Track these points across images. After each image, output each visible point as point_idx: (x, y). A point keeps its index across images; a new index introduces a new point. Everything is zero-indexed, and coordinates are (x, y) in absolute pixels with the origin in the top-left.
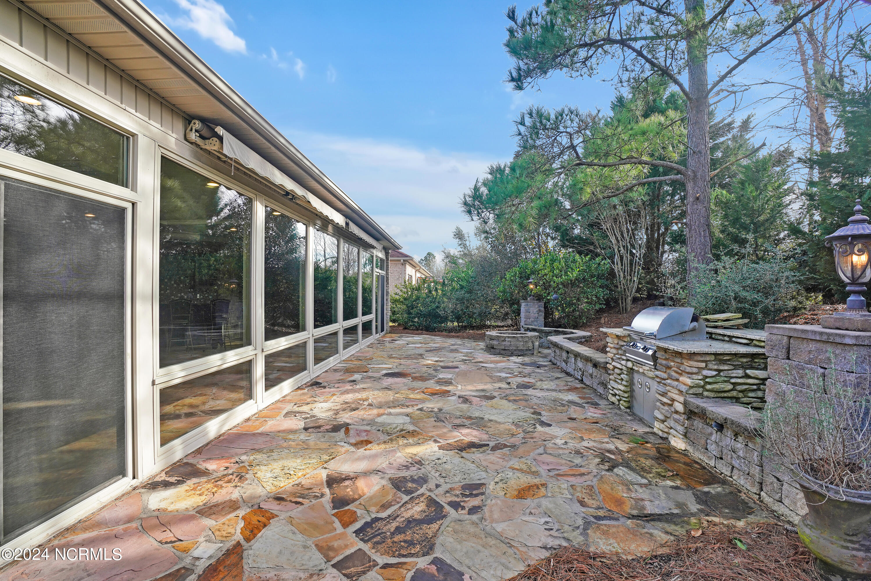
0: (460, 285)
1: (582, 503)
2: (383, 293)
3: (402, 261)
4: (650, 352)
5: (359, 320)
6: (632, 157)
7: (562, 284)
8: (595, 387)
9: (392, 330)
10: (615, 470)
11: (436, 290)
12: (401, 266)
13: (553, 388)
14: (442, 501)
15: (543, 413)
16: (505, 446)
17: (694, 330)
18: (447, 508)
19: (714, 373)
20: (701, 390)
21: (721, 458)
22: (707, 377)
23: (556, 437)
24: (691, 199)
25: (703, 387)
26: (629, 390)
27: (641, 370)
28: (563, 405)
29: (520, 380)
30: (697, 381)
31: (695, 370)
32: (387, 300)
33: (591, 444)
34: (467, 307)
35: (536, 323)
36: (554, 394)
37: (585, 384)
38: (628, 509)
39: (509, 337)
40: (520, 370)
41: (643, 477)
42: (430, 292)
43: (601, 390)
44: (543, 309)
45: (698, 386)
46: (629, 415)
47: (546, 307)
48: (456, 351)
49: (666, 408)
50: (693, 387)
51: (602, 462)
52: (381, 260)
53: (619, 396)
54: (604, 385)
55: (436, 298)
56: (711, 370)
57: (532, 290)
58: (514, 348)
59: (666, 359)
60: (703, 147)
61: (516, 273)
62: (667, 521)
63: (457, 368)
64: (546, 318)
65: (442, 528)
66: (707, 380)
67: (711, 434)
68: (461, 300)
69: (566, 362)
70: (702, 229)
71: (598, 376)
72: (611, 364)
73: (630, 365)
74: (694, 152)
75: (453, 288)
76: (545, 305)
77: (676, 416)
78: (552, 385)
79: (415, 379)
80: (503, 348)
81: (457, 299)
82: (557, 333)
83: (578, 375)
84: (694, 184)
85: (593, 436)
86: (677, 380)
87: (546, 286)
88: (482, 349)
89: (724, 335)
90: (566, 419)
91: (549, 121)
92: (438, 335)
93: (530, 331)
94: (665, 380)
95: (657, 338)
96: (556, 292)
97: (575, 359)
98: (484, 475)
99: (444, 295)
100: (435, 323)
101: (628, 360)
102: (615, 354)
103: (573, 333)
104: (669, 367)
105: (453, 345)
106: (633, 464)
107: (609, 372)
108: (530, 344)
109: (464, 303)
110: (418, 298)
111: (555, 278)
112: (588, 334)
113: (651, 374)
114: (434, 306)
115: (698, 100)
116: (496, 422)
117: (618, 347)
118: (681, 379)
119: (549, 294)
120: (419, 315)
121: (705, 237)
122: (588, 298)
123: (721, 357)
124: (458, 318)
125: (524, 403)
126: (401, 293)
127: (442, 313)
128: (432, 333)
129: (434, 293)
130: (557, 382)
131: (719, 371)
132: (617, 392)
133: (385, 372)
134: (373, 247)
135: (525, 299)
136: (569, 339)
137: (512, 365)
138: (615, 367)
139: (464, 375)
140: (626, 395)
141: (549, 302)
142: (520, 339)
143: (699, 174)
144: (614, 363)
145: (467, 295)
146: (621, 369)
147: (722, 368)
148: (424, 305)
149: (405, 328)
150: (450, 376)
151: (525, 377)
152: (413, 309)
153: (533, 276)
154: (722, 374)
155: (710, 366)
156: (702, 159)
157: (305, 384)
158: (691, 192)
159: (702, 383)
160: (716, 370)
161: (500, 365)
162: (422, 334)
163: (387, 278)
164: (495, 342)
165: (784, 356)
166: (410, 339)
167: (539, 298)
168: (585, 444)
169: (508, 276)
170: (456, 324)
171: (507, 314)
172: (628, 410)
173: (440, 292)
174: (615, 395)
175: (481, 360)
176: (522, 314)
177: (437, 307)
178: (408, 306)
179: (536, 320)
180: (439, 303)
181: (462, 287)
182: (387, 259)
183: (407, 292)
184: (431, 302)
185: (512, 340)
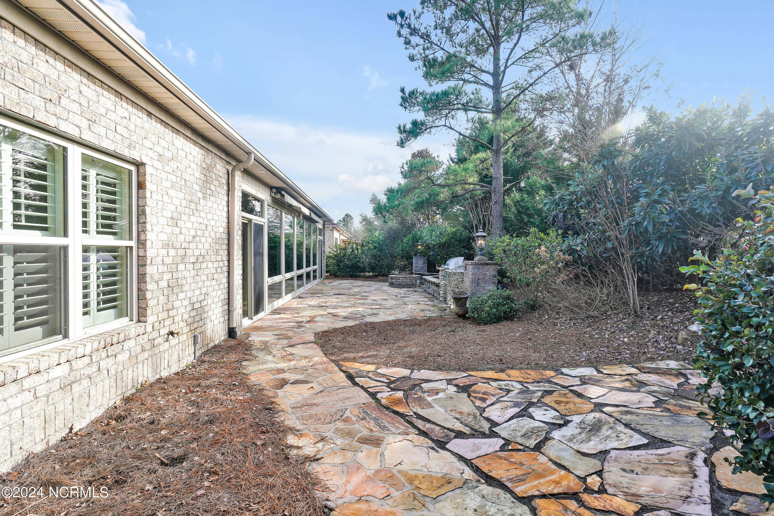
2: (322, 252)
3: (331, 227)
5: (304, 271)
7: (437, 245)
8: (437, 296)
9: (327, 278)
10: (424, 311)
11: (357, 249)
12: (330, 232)
15: (407, 303)
23: (409, 307)
24: (493, 202)
26: (445, 293)
29: (403, 295)
32: (324, 256)
33: (420, 308)
34: (379, 261)
35: (422, 271)
37: (434, 296)
39: (402, 277)
40: (405, 293)
41: (432, 312)
42: (353, 251)
46: (444, 303)
47: (428, 260)
48: (371, 286)
52: (320, 229)
54: (439, 294)
55: (357, 255)
57: (419, 249)
58: (405, 284)
60: (499, 175)
61: (410, 238)
63: (372, 292)
64: (428, 267)
68: (374, 256)
69: (429, 288)
70: (498, 218)
72: (440, 283)
73: (445, 282)
74: (495, 178)
75: (369, 248)
80: (398, 283)
81: (372, 256)
83: (433, 293)
84: (495, 194)
85: (423, 307)
87: (428, 247)
88: (387, 285)
90: (416, 304)
92: (360, 280)
95: (449, 269)
96: (434, 251)
99: (363, 253)
100: (357, 272)
101: (444, 280)
102: (441, 279)
107: (440, 287)
108: (414, 281)
109: (376, 258)
110: (345, 255)
111: (433, 242)
114: (356, 260)
115: (497, 150)
117: (442, 275)
119: (429, 252)
120: (346, 266)
124: (373, 269)
126: (332, 252)
127: (361, 265)
129: (356, 252)
133: (333, 293)
134: (317, 222)
135: (416, 255)
139: (376, 293)
140: (444, 295)
141: (429, 257)
143: (497, 190)
145: (379, 253)
146: (443, 285)
148: (349, 260)
149: (336, 276)
150: (368, 294)
152: (341, 262)
153: (420, 241)
156: (498, 181)
158: (493, 198)
163: (324, 241)
164: (394, 281)
165: (465, 270)
167: (424, 254)
169: (405, 240)
170: (371, 273)
171: (405, 265)
173: (360, 251)
174: (441, 297)
176: (414, 265)
177: (358, 261)
178: (337, 261)
179: (422, 268)
180: (359, 258)
181: (375, 247)
182: (324, 228)
183: (337, 251)
184: (354, 258)
185: (404, 279)
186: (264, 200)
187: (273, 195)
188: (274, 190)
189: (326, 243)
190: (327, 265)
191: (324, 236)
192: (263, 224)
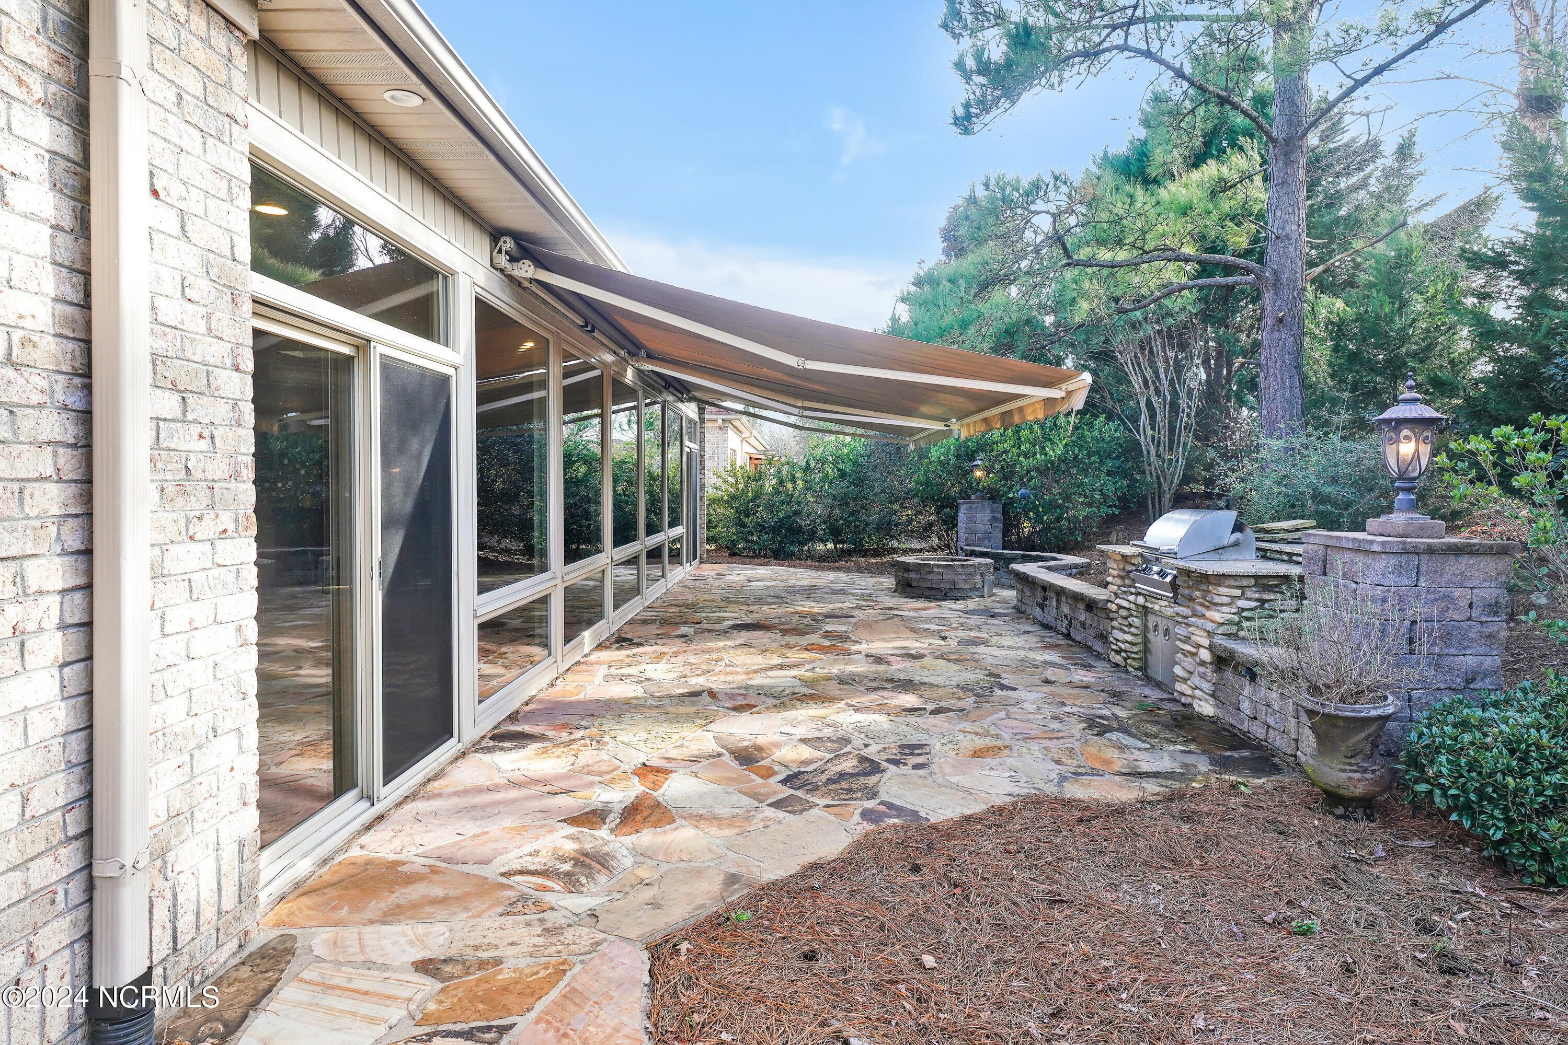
0: (839, 469)
1: (1058, 762)
2: (697, 487)
3: (720, 421)
4: (1168, 579)
5: (665, 536)
6: (1166, 249)
7: (1036, 469)
8: (1090, 644)
9: (710, 558)
10: (1107, 735)
11: (793, 480)
12: (716, 432)
13: (1020, 645)
14: (876, 758)
15: (1003, 675)
16: (950, 710)
17: (1236, 544)
18: (886, 765)
19: (1255, 604)
20: (1234, 629)
21: (1255, 718)
22: (1243, 610)
23: (1024, 702)
24: (1269, 321)
25: (1238, 624)
26: (1140, 640)
27: (1157, 607)
28: (1036, 667)
29: (962, 634)
30: (1230, 616)
31: (1226, 600)
32: (701, 499)
33: (1075, 709)
34: (854, 514)
35: (987, 543)
36: (1021, 653)
37: (1073, 640)
38: (1117, 767)
39: (938, 566)
40: (962, 620)
41: (1143, 741)
42: (781, 482)
43: (1098, 647)
44: (1000, 516)
45: (1230, 623)
46: (1141, 680)
47: (1005, 513)
49: (1189, 659)
50: (1223, 624)
51: (1090, 727)
52: (690, 421)
53: (1126, 652)
54: (1103, 637)
55: (792, 495)
56: (1250, 599)
57: (979, 481)
58: (948, 586)
59: (1189, 587)
60: (1294, 227)
61: (949, 449)
62: (1166, 778)
63: (852, 617)
64: (1006, 532)
65: (883, 780)
66: (1244, 614)
67: (1242, 687)
68: (843, 501)
69: (1042, 607)
70: (1286, 375)
71: (1095, 624)
72: (1112, 602)
73: (1141, 600)
74: (1278, 238)
75: (826, 476)
76: (1004, 508)
77: (1202, 669)
78: (1019, 641)
79: (784, 632)
80: (929, 585)
81: (835, 498)
82: (1026, 559)
83: (1063, 626)
84: (1276, 294)
85: (1078, 702)
86: (1203, 616)
87: (1007, 474)
88: (888, 589)
89: (1281, 552)
90: (1039, 682)
91: (1018, 191)
92: (801, 566)
93: (976, 556)
94: (1186, 618)
95: (1178, 556)
96: (1024, 485)
97: (1058, 602)
98: (926, 736)
99: (809, 489)
100: (793, 544)
101: (1138, 594)
102: (1119, 586)
103: (1056, 559)
104: (1191, 599)
105: (832, 582)
106: (1133, 730)
107: (1111, 615)
108: (977, 580)
109: (848, 504)
110: (757, 496)
111: (1022, 459)
112: (1085, 560)
113: (1169, 612)
114: (785, 510)
115: (1288, 141)
116: (932, 685)
117: (1122, 574)
118: (1208, 614)
119: (1011, 488)
120: (761, 528)
121: (1291, 388)
122: (1086, 497)
123: (1265, 581)
124: (835, 533)
125: (973, 664)
126: (724, 486)
127: (804, 523)
128: (787, 562)
129: (789, 486)
130: (1026, 637)
131: (1264, 602)
132: (1123, 646)
133: (730, 623)
135: (966, 497)
136: (1049, 568)
137: (946, 614)
138: (1120, 607)
139: (868, 625)
140: (1135, 649)
141: (1012, 503)
142: (960, 570)
143: (1284, 277)
144: (1118, 601)
145: (853, 490)
146: (1129, 609)
147: (1266, 597)
148: (770, 508)
149: (733, 554)
150: (844, 628)
151: (970, 630)
152: (747, 516)
153: (982, 455)
154: (1266, 606)
155: (1249, 594)
156: (1291, 248)
157: (607, 639)
158: (1269, 308)
159: (1236, 618)
160: (1257, 600)
161: (924, 613)
162: (768, 564)
163: (702, 457)
164: (914, 576)
165: (1320, 571)
166: (748, 572)
167: (993, 495)
168: (1068, 709)
169: (932, 454)
170: (830, 546)
171: (930, 525)
172: (1140, 673)
173: (800, 483)
174: (1118, 652)
175: (890, 605)
176: (961, 526)
177: (796, 513)
178: (737, 511)
179: (987, 536)
180: (798, 503)
181: (843, 475)
182: (702, 421)
183: (737, 483)
184: (783, 502)
185: (945, 570)
186: (453, 273)
187: (502, 261)
188: (508, 244)
189: (708, 464)
190: (710, 521)
191: (702, 441)
192: (450, 371)
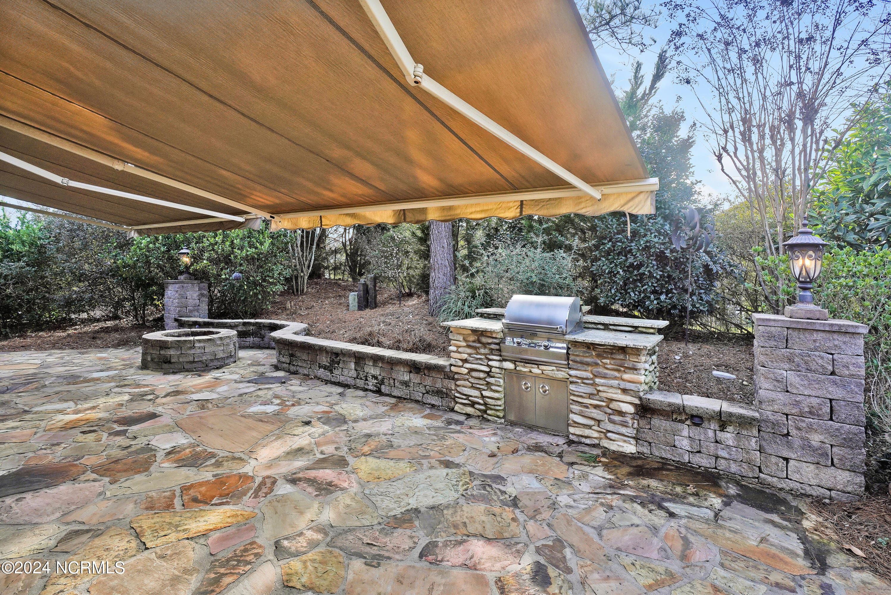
21: (699, 452)
22: (647, 371)
26: (502, 396)
35: (196, 314)
37: (391, 396)
43: (433, 401)
49: (595, 410)
54: (441, 393)
58: (210, 357)
67: (678, 430)
69: (330, 369)
71: (429, 383)
72: (460, 367)
77: (617, 418)
80: (191, 359)
83: (368, 385)
86: (617, 378)
94: (587, 379)
96: (236, 269)
97: (359, 364)
101: (503, 361)
107: (457, 377)
117: (475, 345)
118: (626, 377)
130: (353, 401)
132: (479, 401)
140: (499, 403)
142: (219, 342)
144: (468, 366)
146: (489, 372)
150: (181, 440)
172: (503, 420)
174: (472, 405)
179: (196, 308)
185: (206, 345)
